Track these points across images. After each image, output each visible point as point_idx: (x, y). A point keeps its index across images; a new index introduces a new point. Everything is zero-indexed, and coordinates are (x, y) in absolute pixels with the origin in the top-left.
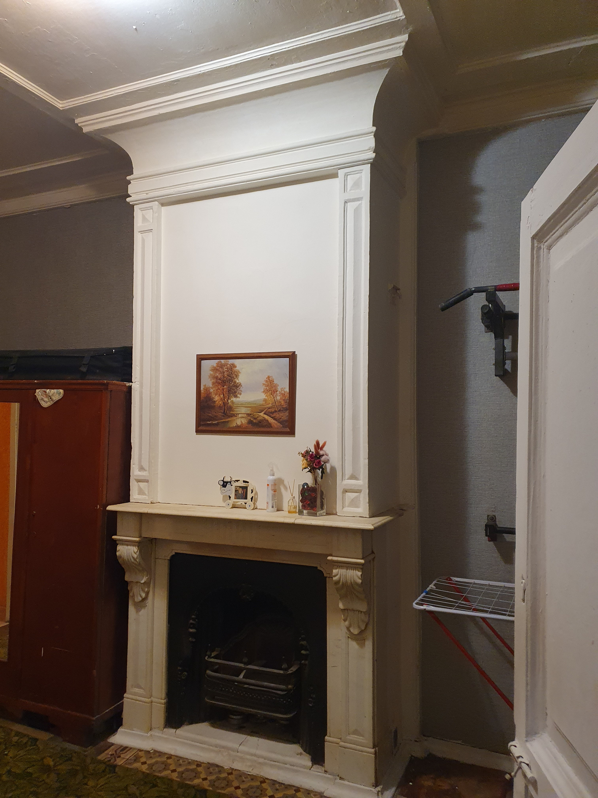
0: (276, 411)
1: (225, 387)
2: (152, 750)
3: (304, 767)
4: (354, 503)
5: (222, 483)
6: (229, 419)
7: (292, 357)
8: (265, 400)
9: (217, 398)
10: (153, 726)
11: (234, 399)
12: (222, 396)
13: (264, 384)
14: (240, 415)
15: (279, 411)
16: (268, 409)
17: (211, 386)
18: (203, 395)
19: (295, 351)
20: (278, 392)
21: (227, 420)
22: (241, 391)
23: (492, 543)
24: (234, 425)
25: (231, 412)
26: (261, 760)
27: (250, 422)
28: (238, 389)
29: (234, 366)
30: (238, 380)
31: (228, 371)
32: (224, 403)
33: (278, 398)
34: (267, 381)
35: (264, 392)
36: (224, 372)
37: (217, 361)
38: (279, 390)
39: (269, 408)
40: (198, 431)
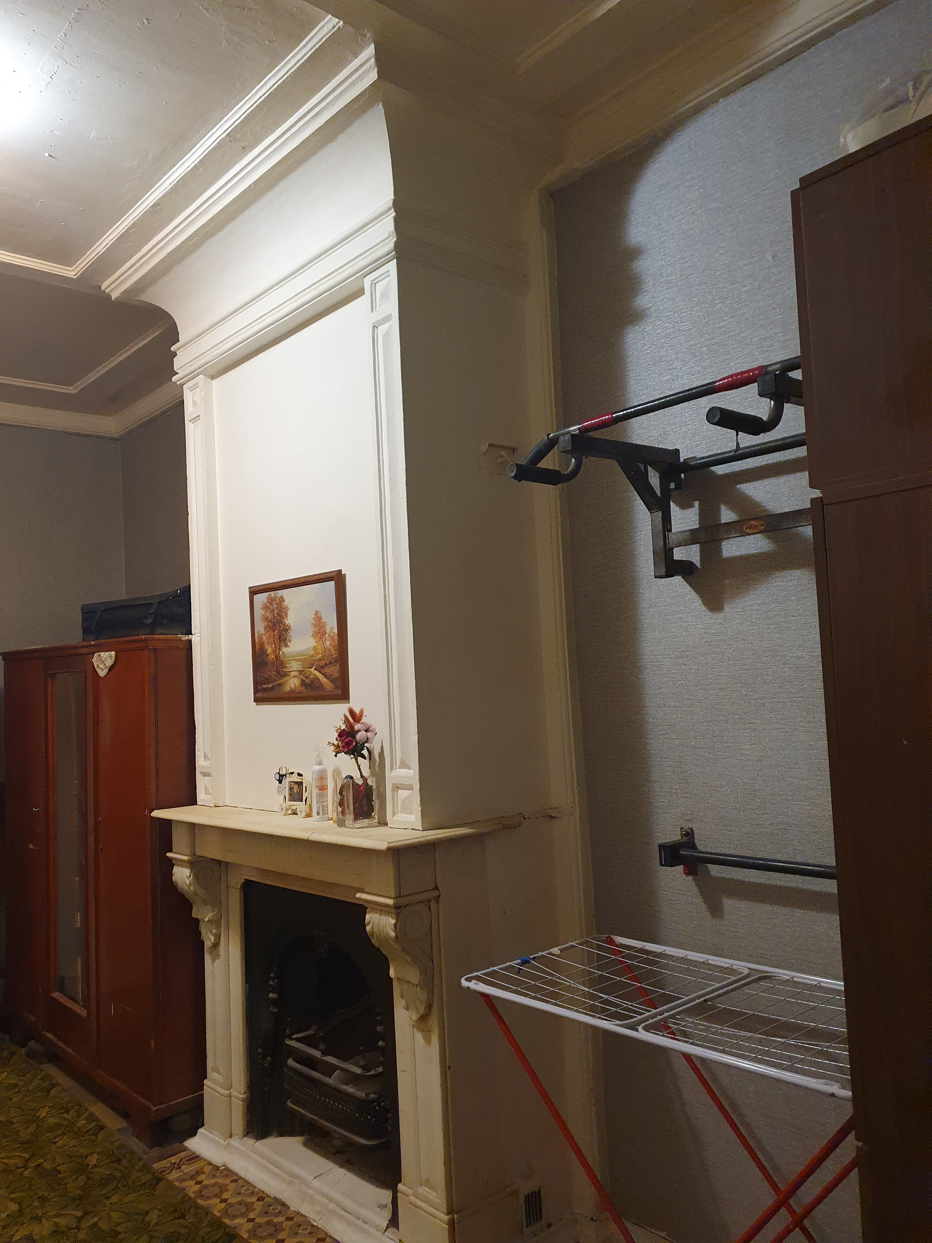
0: (326, 665)
1: (276, 632)
2: (224, 1166)
3: (377, 1227)
4: (406, 806)
5: (278, 777)
6: (283, 680)
7: (338, 579)
8: (315, 648)
9: (270, 650)
10: (234, 1132)
11: (284, 650)
12: (274, 646)
13: (312, 624)
14: (292, 674)
15: (330, 664)
16: (319, 662)
17: (263, 632)
18: (257, 647)
19: (341, 570)
20: (327, 635)
21: (280, 682)
22: (291, 636)
23: (690, 878)
24: (289, 689)
25: (284, 670)
26: (332, 1206)
27: (303, 683)
28: (288, 633)
29: (282, 599)
30: (288, 621)
31: (277, 608)
32: (276, 656)
33: (328, 643)
34: (314, 619)
35: (313, 635)
36: (274, 611)
37: (266, 595)
38: (328, 631)
39: (320, 660)
40: (257, 700)
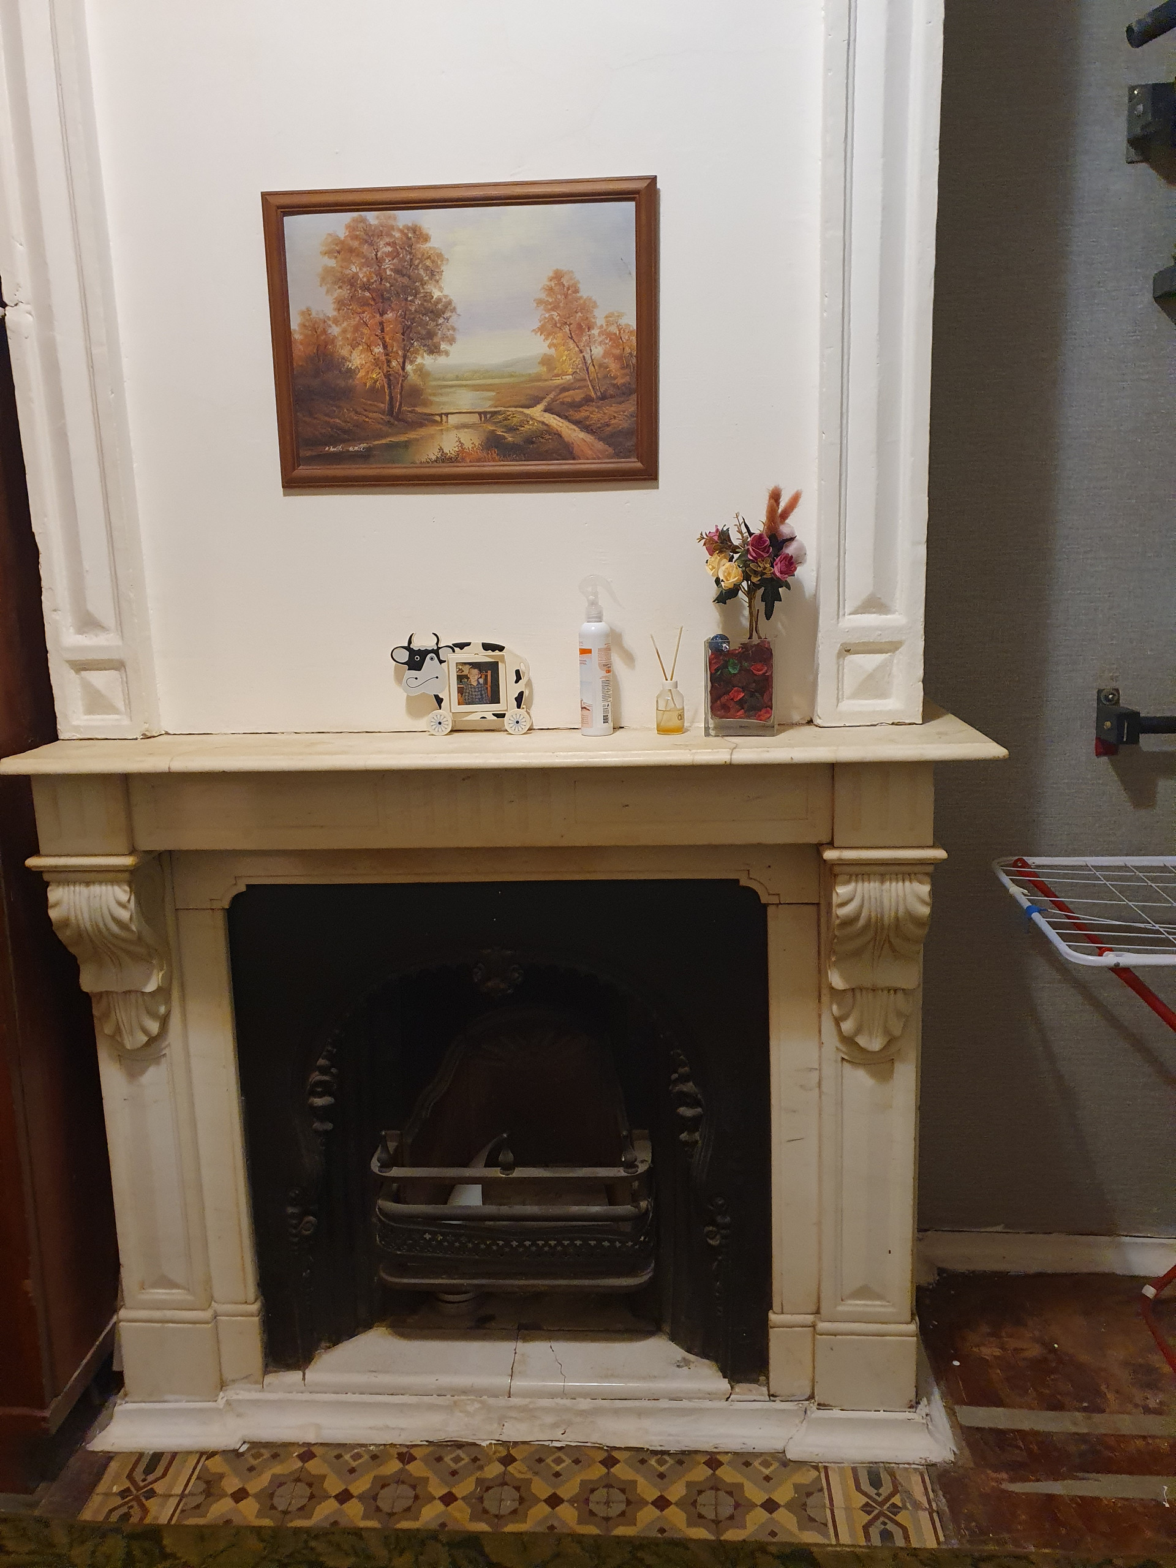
0: (588, 400)
1: (390, 315)
2: (244, 1442)
3: (711, 1396)
4: (873, 685)
6: (412, 435)
7: (643, 199)
8: (546, 361)
9: (357, 359)
10: (228, 1375)
11: (426, 360)
12: (378, 350)
13: (540, 302)
14: (453, 420)
15: (603, 397)
16: (560, 393)
17: (331, 312)
18: (299, 350)
19: (656, 176)
20: (595, 332)
22: (454, 329)
23: (1105, 759)
25: (418, 409)
26: (585, 1404)
27: (494, 444)
28: (441, 321)
29: (417, 234)
30: (441, 289)
31: (395, 255)
32: (387, 376)
33: (598, 351)
34: (550, 290)
35: (541, 330)
36: (379, 261)
38: (600, 321)
39: (564, 389)
40: (292, 483)
